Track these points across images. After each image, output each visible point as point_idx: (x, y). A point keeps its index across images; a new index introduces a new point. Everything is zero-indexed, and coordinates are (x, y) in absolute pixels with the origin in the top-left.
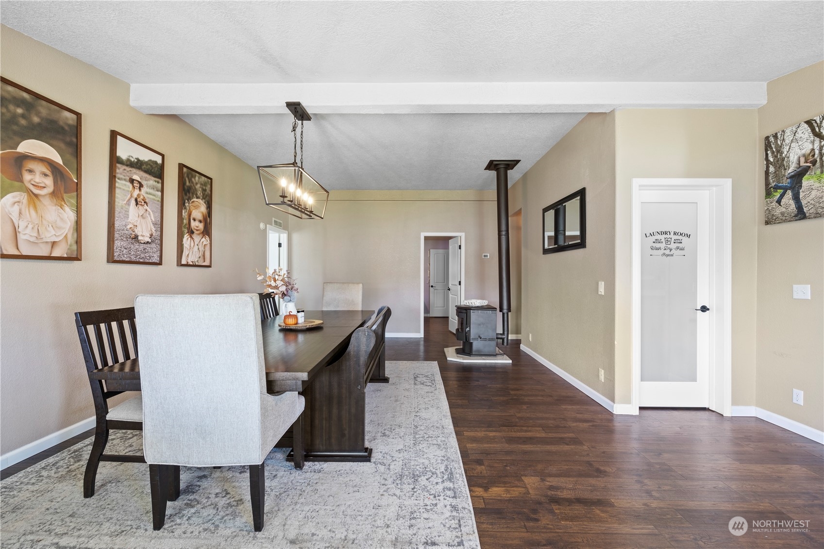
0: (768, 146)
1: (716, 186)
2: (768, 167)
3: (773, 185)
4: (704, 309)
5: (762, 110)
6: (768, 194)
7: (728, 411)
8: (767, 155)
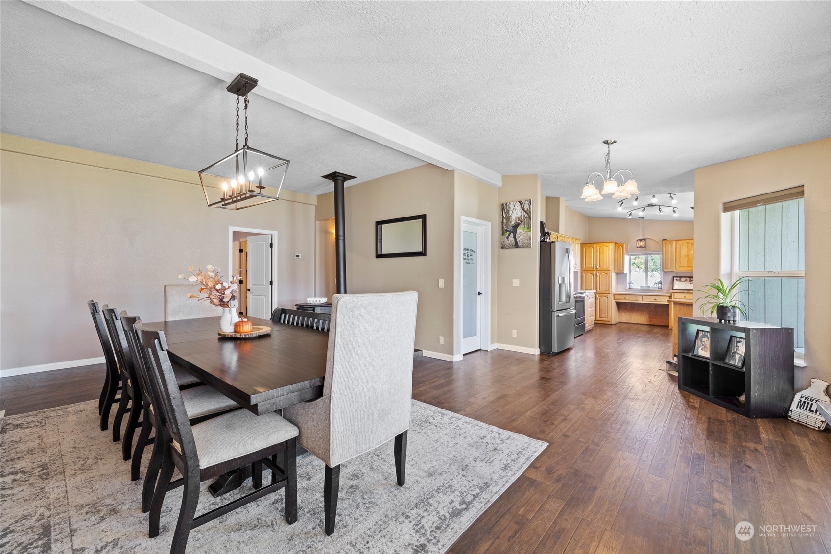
0: (503, 209)
1: (485, 225)
2: (503, 220)
3: (505, 229)
4: (480, 294)
5: (499, 188)
6: (503, 233)
7: (490, 348)
8: (503, 213)
